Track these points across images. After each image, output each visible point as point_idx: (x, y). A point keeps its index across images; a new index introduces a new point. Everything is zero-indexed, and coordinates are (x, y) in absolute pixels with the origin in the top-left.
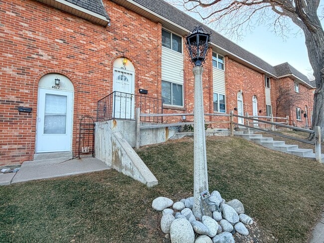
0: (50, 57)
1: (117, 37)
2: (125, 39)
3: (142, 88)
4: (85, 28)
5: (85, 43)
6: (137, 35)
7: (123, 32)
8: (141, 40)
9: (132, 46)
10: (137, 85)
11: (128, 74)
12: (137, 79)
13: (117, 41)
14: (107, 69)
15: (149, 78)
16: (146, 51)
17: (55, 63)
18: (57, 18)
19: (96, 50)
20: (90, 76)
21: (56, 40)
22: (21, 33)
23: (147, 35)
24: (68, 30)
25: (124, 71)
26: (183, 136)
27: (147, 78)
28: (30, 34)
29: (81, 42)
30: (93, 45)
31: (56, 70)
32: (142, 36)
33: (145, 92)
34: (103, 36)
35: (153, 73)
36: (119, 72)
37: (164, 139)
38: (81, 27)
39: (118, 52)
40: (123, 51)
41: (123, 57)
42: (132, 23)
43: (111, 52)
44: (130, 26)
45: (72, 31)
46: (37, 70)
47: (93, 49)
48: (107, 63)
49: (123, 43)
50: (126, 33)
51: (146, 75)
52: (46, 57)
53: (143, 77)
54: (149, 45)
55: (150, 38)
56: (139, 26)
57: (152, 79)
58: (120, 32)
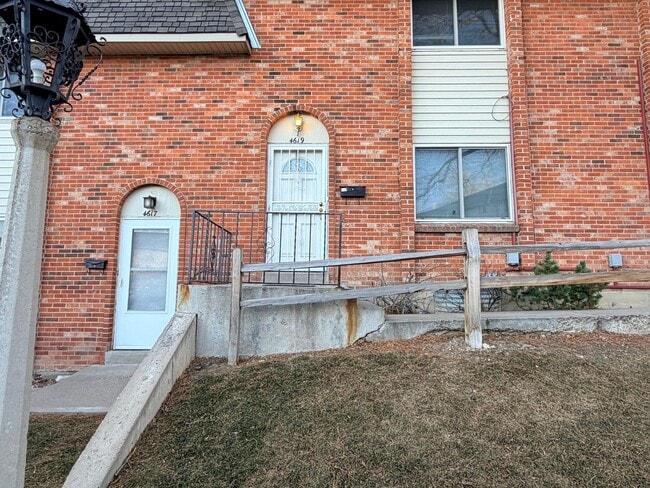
0: (139, 156)
1: (277, 69)
2: (298, 65)
3: (350, 182)
4: (205, 74)
5: (204, 106)
6: (331, 46)
7: (294, 49)
8: (345, 53)
9: (319, 77)
10: (334, 177)
11: (310, 151)
12: (335, 161)
13: (278, 77)
14: (254, 151)
15: (370, 152)
16: (363, 78)
17: (148, 164)
18: (153, 74)
19: (227, 114)
20: (213, 177)
21: (151, 118)
22: (96, 123)
23: (364, 33)
24: (173, 90)
25: (298, 147)
26: (422, 330)
27: (364, 152)
28: (109, 121)
29: (196, 106)
30: (220, 105)
31: (149, 178)
32: (347, 41)
33: (358, 193)
34: (244, 78)
35: (385, 132)
36: (285, 151)
38: (197, 74)
39: (279, 105)
40: (292, 97)
41: (294, 113)
42: (319, 17)
43: (263, 109)
44: (312, 29)
45: (179, 89)
46: (117, 186)
47: (220, 114)
48: (251, 139)
49: (294, 77)
50: (302, 49)
51: (363, 143)
52: (132, 156)
53: (350, 152)
54: (371, 57)
55: (375, 37)
56: (340, 17)
57: (381, 152)
58: (285, 53)
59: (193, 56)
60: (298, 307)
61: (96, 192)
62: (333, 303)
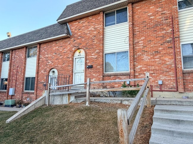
0: (51, 62)
1: (75, 39)
2: (79, 37)
3: (89, 64)
4: (62, 43)
5: (62, 50)
6: (86, 31)
7: (79, 34)
8: (89, 33)
9: (83, 40)
10: (86, 63)
11: (82, 58)
12: (86, 60)
13: (75, 41)
14: (70, 59)
15: (94, 56)
16: (93, 38)
17: (53, 64)
18: (54, 45)
19: (66, 51)
20: (63, 66)
21: (53, 54)
22: (45, 56)
23: (93, 26)
24: (57, 47)
25: (79, 57)
27: (92, 56)
28: (47, 56)
29: (61, 50)
30: (65, 49)
31: (53, 67)
32: (89, 29)
33: (91, 67)
34: (69, 42)
35: (97, 51)
37: (67, 102)
38: (61, 43)
39: (75, 48)
40: (78, 45)
41: (79, 49)
42: (83, 25)
43: (72, 49)
44: (82, 28)
45: (58, 47)
46: (48, 69)
47: (65, 51)
48: (70, 56)
49: (78, 41)
50: (80, 34)
51: (93, 54)
52: (50, 63)
53: (90, 57)
54: (94, 32)
55: (95, 27)
56: (87, 24)
57: (96, 56)
58: (76, 35)
59: (60, 39)
60: (60, 95)
61: (45, 71)
62: (66, 94)
